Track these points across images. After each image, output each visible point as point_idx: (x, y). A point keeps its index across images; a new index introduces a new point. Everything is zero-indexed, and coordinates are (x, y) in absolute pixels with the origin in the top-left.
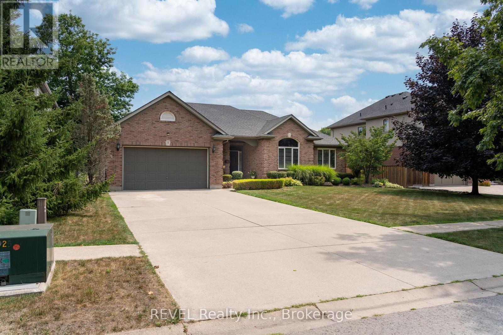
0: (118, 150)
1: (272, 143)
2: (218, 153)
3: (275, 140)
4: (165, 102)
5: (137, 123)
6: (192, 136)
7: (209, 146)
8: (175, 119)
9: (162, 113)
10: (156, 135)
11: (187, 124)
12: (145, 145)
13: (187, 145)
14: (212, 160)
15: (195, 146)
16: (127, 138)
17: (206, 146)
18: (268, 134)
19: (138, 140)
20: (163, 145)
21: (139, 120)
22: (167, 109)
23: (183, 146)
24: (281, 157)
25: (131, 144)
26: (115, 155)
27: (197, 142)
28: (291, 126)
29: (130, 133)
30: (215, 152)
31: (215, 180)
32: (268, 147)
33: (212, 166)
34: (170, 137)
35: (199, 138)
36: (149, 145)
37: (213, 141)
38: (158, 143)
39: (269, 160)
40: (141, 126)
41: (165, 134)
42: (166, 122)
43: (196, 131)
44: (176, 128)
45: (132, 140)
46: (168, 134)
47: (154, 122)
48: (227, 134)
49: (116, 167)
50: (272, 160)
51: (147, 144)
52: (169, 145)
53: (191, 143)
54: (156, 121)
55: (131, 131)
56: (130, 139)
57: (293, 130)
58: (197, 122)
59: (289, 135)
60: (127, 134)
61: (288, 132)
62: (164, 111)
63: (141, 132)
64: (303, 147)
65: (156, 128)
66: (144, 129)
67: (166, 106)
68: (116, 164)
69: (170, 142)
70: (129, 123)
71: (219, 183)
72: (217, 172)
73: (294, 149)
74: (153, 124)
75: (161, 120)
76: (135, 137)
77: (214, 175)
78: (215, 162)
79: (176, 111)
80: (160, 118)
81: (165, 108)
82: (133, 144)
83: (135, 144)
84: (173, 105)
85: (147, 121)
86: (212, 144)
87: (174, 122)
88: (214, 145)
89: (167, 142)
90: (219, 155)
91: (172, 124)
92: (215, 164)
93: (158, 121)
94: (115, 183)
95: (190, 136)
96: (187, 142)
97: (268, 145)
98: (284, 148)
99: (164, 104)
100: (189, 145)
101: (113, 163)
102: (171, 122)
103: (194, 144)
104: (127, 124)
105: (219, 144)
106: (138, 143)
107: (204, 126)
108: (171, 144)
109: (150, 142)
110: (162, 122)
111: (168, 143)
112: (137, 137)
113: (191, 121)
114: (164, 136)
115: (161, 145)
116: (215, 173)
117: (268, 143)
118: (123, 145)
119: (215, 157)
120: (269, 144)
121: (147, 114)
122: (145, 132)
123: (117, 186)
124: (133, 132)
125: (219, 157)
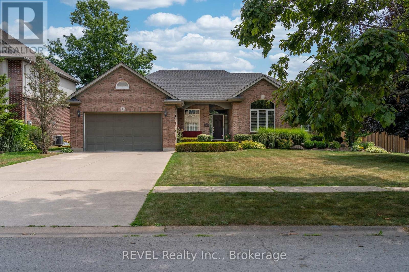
0: (79, 116)
1: (242, 106)
2: (171, 118)
3: (246, 103)
4: (120, 72)
5: (95, 92)
6: (145, 102)
7: (162, 111)
8: (129, 87)
9: (117, 82)
10: (112, 102)
11: (140, 91)
12: (102, 111)
13: (140, 110)
14: (165, 123)
15: (148, 111)
16: (87, 106)
17: (159, 111)
18: (238, 96)
19: (96, 108)
20: (118, 111)
21: (97, 89)
22: (121, 78)
23: (137, 111)
24: (254, 120)
25: (90, 111)
26: (77, 121)
27: (150, 107)
28: (264, 87)
29: (89, 101)
30: (168, 116)
31: (168, 142)
32: (239, 109)
33: (165, 129)
34: (125, 103)
35: (152, 103)
36: (106, 111)
37: (165, 106)
38: (114, 110)
39: (240, 123)
40: (99, 94)
41: (120, 101)
42: (120, 90)
43: (149, 97)
44: (130, 95)
45: (91, 108)
46: (123, 101)
47: (110, 90)
48: (177, 99)
49: (78, 131)
50: (243, 123)
51: (104, 111)
52: (123, 111)
53: (144, 109)
54: (111, 90)
55: (90, 100)
56: (90, 107)
57: (266, 92)
58: (150, 89)
59: (263, 97)
60: (87, 102)
61: (261, 94)
62: (118, 81)
63: (99, 100)
64: (280, 109)
65: (112, 95)
66: (101, 98)
67: (121, 75)
68: (78, 128)
69: (124, 108)
70: (89, 92)
71: (171, 146)
72: (170, 135)
73: (268, 111)
74: (109, 92)
75: (116, 88)
76: (93, 104)
77: (167, 138)
78: (168, 125)
79: (130, 80)
80: (115, 87)
81: (120, 78)
82: (92, 111)
83: (94, 111)
84: (127, 74)
85: (103, 90)
86: (165, 108)
87: (128, 90)
88: (166, 110)
89: (121, 108)
90: (171, 119)
91: (126, 92)
92: (168, 127)
93: (114, 89)
94: (77, 145)
95: (143, 102)
96: (141, 108)
97: (238, 108)
98: (258, 110)
99: (119, 74)
100: (142, 110)
101: (76, 128)
102: (125, 90)
103: (147, 109)
104: (87, 93)
105: (171, 109)
106: (96, 110)
107: (156, 92)
108: (126, 110)
109: (107, 109)
110: (117, 90)
111: (123, 109)
112: (95, 104)
113: (144, 88)
114: (119, 103)
115: (116, 111)
116: (168, 136)
117: (238, 106)
118: (84, 112)
119: (168, 121)
120: (240, 107)
121: (104, 83)
122: (102, 100)
123: (79, 147)
124: (92, 100)
125: (171, 121)
